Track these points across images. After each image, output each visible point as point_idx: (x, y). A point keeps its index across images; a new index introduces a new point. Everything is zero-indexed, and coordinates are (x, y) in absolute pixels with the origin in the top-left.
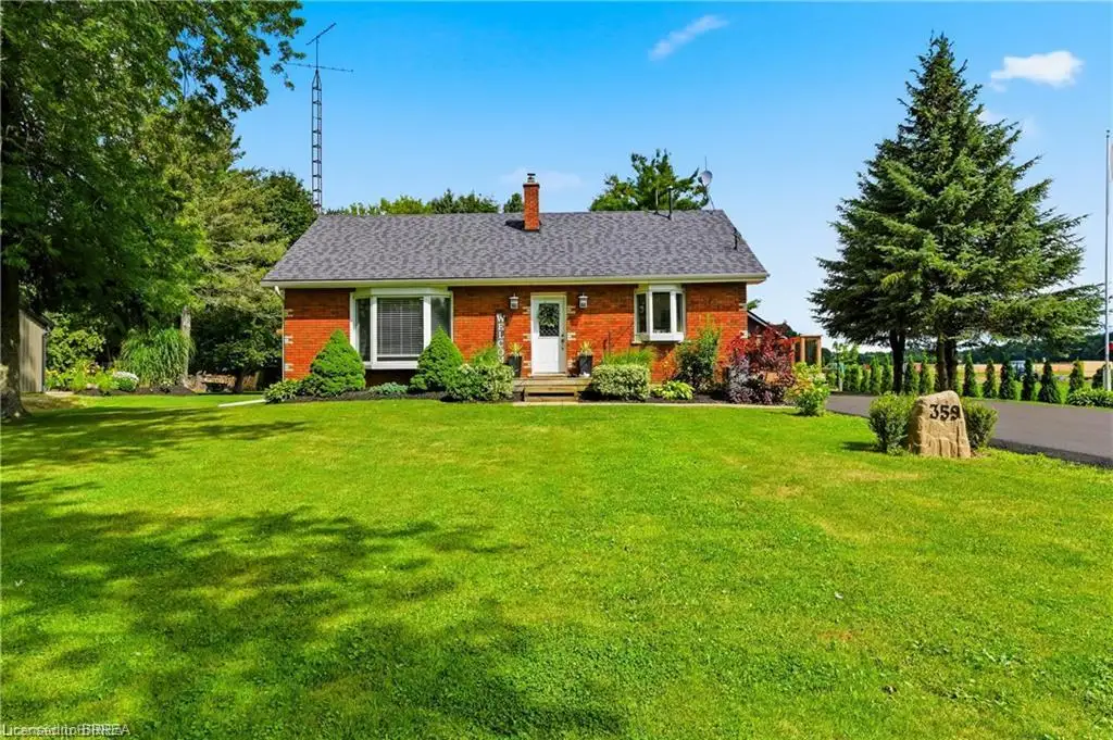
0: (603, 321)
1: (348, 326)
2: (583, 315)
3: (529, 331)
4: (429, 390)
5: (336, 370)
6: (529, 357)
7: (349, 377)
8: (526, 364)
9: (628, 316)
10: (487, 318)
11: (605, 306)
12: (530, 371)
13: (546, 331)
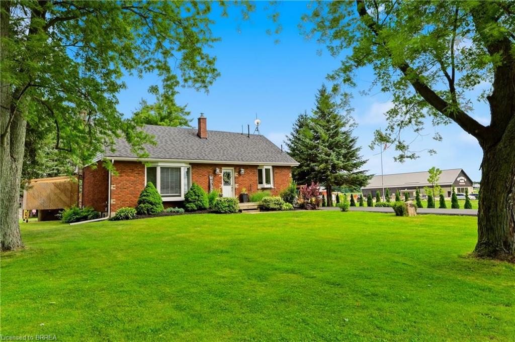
0: (247, 179)
1: (144, 180)
2: (241, 177)
3: (221, 184)
4: (198, 210)
9: (256, 177)
11: (248, 173)
13: (227, 183)
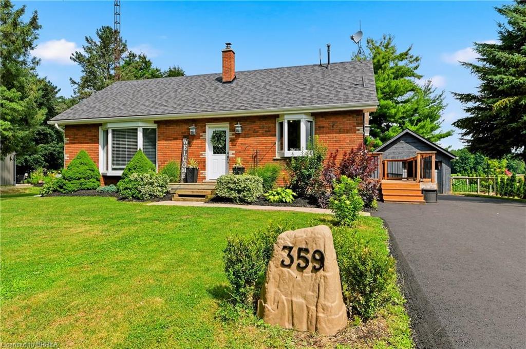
0: (253, 143)
1: (98, 148)
2: (240, 139)
3: (205, 151)
5: (73, 176)
6: (204, 168)
7: (82, 180)
8: (202, 173)
9: (272, 138)
10: (178, 141)
11: (255, 132)
12: (204, 178)
13: (217, 150)
